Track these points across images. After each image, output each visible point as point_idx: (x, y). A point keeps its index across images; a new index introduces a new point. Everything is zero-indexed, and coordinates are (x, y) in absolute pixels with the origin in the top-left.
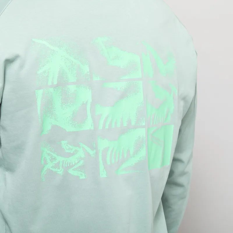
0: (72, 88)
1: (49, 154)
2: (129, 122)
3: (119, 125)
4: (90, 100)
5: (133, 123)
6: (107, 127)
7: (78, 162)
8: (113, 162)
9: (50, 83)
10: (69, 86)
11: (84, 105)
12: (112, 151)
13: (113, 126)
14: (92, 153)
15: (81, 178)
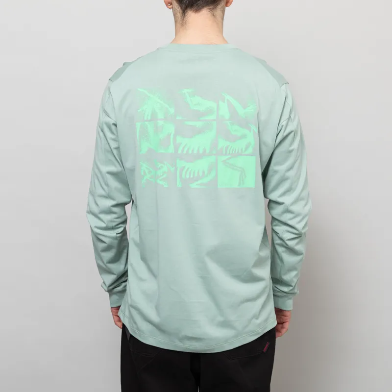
0: (160, 123)
1: (147, 168)
2: (205, 151)
3: (195, 152)
4: (173, 132)
5: (208, 151)
6: (185, 152)
7: (163, 175)
8: (188, 177)
9: (145, 119)
10: (158, 121)
11: (169, 135)
12: (187, 170)
13: (190, 152)
14: (173, 169)
15: (165, 186)
